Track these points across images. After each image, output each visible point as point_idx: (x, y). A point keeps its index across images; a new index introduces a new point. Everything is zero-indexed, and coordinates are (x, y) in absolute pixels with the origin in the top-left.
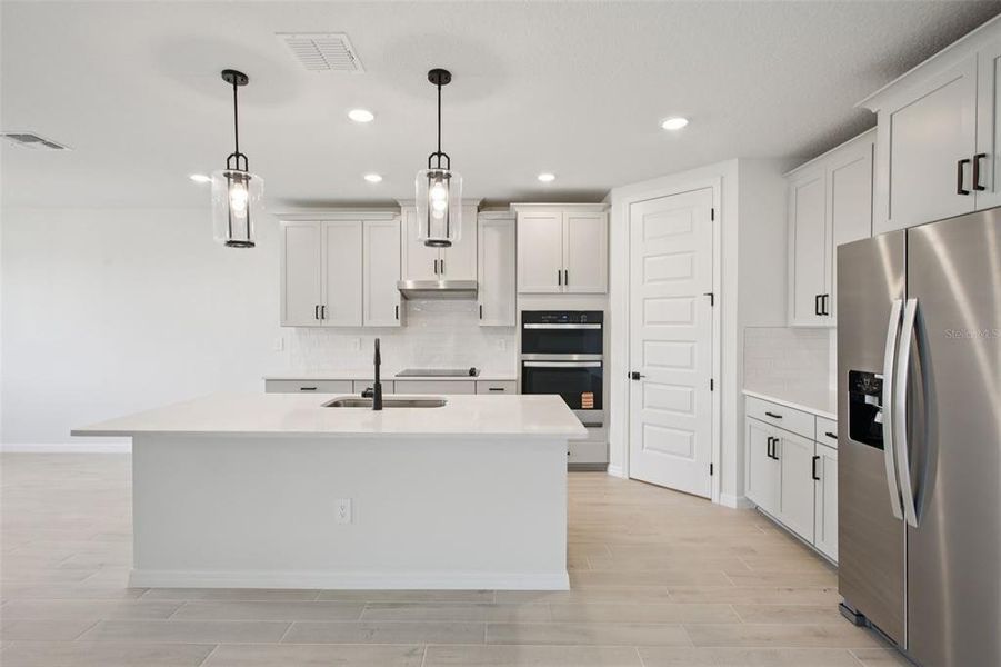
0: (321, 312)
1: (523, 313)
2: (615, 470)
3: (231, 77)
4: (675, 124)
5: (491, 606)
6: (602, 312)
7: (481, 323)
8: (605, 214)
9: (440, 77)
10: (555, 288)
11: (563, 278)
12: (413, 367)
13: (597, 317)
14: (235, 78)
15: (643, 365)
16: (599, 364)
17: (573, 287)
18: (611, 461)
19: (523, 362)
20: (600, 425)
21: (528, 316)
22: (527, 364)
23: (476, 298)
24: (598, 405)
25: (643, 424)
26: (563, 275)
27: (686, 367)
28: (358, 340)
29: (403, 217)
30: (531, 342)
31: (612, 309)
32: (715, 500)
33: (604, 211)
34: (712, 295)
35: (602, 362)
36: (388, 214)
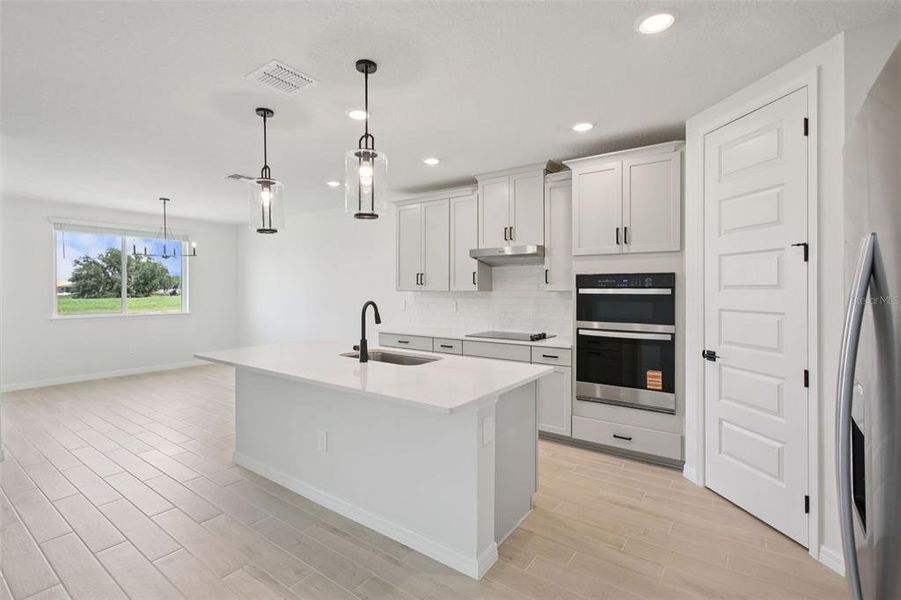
0: (420, 279)
1: (578, 277)
2: (690, 472)
3: (262, 112)
4: (656, 24)
5: (396, 563)
6: (674, 274)
7: (548, 287)
8: (678, 153)
9: (367, 66)
10: (614, 248)
11: (623, 236)
12: (498, 329)
13: (668, 280)
14: (265, 112)
15: (720, 343)
16: (669, 338)
17: (635, 246)
18: (687, 459)
19: (578, 329)
20: (672, 412)
21: (583, 281)
22: (581, 332)
23: (543, 263)
24: (669, 386)
25: (721, 420)
26: (622, 232)
27: (773, 350)
28: (454, 303)
29: (479, 191)
30: (586, 309)
31: (687, 270)
32: (813, 553)
33: (676, 150)
34: (806, 246)
35: (673, 335)
36: (467, 190)
